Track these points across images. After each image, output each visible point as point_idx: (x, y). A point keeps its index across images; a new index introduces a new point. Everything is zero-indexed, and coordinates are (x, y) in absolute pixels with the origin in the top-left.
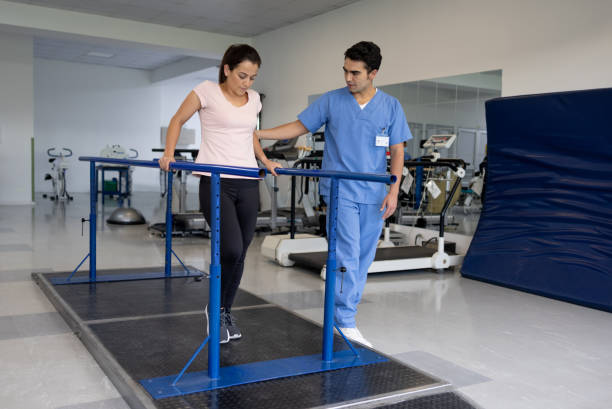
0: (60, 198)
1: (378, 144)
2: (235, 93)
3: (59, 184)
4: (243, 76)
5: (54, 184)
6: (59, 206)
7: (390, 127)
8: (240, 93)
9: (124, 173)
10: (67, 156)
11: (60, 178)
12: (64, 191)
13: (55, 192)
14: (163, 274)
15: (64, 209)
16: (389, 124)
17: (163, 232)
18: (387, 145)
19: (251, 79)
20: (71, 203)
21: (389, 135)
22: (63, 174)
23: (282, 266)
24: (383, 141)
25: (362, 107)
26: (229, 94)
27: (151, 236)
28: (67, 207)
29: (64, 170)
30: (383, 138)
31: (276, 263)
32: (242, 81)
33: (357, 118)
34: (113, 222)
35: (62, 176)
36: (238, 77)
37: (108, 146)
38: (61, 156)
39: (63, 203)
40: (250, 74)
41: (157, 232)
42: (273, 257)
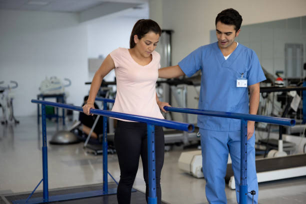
0: (9, 122)
1: (238, 86)
2: (142, 56)
3: (8, 111)
4: (149, 43)
5: (4, 111)
6: (8, 130)
7: (248, 72)
8: (146, 55)
9: (60, 99)
10: (14, 88)
11: (8, 106)
12: (12, 117)
13: (5, 117)
14: (101, 192)
15: (12, 132)
16: (247, 70)
17: (96, 151)
18: (246, 86)
19: (154, 45)
20: (18, 126)
21: (247, 78)
22: (11, 103)
23: (196, 178)
24: (242, 83)
25: (226, 58)
26: (137, 56)
27: (86, 154)
28: (15, 129)
29: (12, 99)
30: (242, 81)
31: (191, 175)
32: (148, 46)
33: (222, 66)
34: (54, 143)
35: (10, 104)
36: (145, 44)
37: (46, 78)
38: (9, 88)
39: (11, 127)
40: (154, 41)
41: (90, 151)
42: (188, 170)
